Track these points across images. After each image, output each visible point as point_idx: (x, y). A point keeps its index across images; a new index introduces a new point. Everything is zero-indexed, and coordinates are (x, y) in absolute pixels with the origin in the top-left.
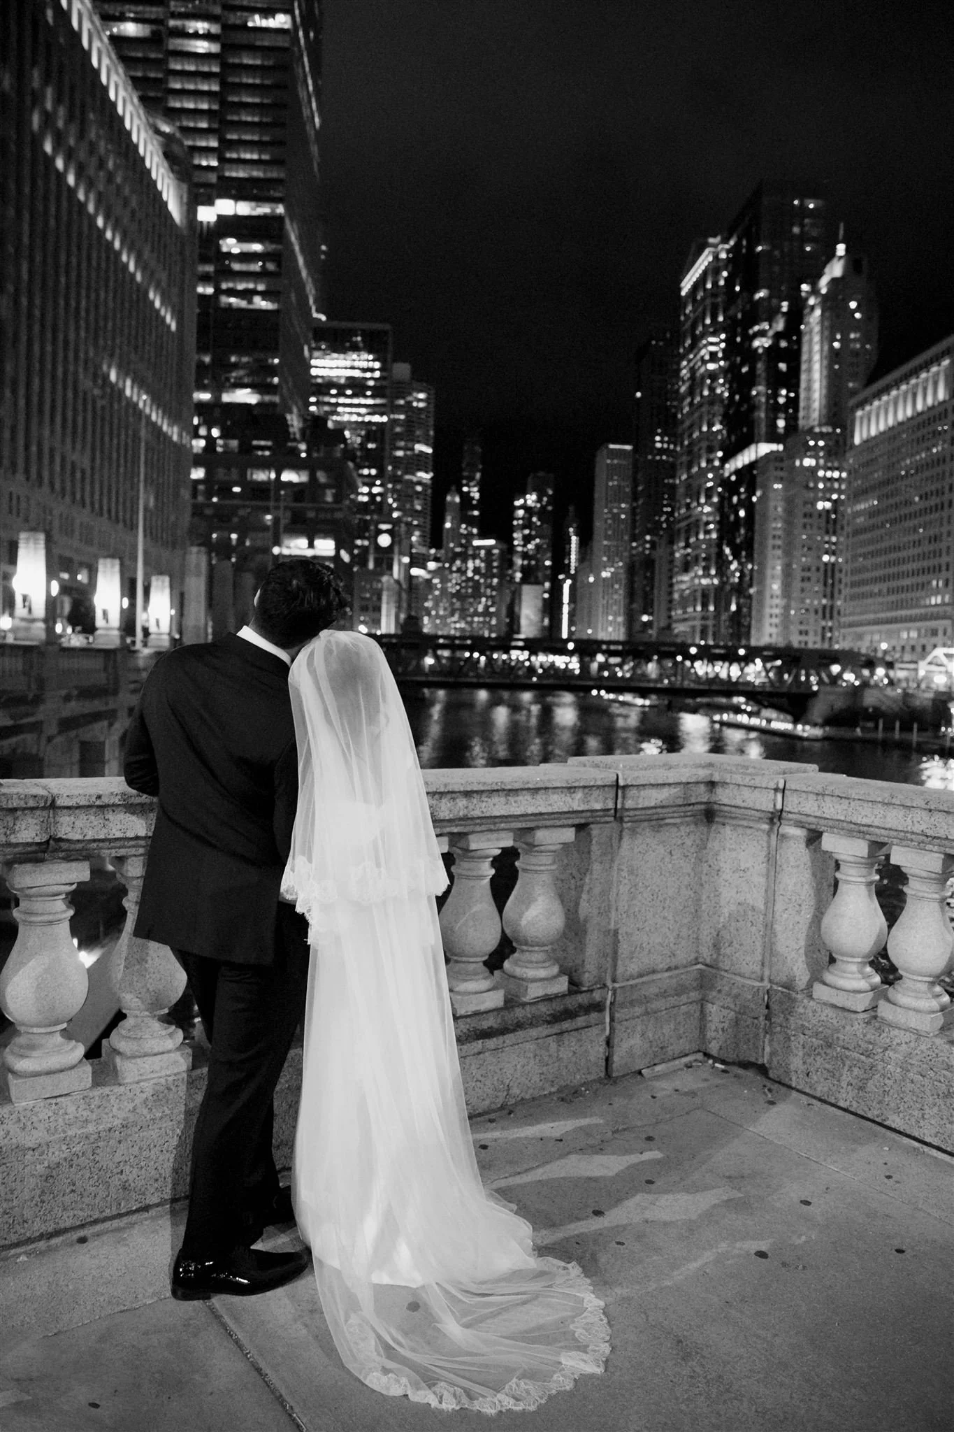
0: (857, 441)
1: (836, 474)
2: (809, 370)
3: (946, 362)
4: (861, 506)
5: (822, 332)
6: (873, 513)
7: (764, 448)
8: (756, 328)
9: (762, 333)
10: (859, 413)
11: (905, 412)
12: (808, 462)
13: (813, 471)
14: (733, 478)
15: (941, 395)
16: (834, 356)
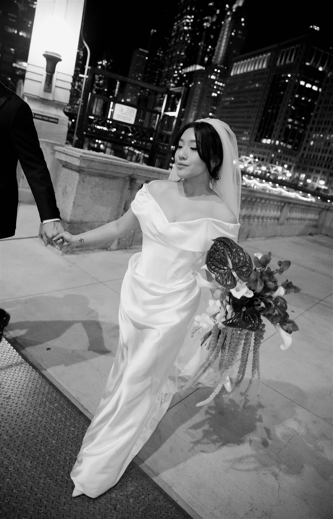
0: (232, 74)
1: (221, 84)
2: (221, 41)
3: (269, 54)
4: (228, 99)
5: (229, 27)
6: (231, 102)
7: (199, 67)
8: (206, 18)
9: (207, 21)
10: (235, 64)
11: (251, 69)
12: (213, 77)
13: (214, 81)
14: (185, 75)
15: (264, 66)
16: (230, 38)
